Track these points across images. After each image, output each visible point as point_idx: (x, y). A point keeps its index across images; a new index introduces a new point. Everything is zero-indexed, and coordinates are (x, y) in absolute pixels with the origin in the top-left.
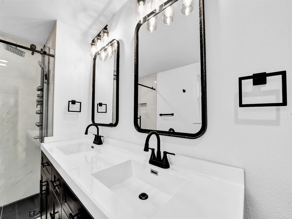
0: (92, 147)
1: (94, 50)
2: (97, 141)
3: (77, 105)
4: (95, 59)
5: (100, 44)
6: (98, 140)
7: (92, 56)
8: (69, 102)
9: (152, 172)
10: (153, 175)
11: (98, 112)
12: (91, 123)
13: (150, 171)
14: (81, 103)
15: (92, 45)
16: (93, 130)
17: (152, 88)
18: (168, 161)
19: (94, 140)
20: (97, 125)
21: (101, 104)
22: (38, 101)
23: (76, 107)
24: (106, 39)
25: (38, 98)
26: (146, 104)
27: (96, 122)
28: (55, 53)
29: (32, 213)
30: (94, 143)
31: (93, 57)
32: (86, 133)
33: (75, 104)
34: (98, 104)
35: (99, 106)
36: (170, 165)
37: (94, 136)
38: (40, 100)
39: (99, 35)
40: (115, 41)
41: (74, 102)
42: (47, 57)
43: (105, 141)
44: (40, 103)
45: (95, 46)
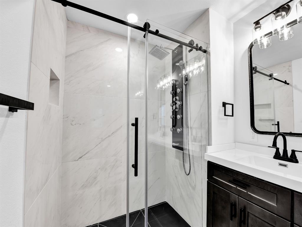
14: (233, 105)
17: (286, 82)
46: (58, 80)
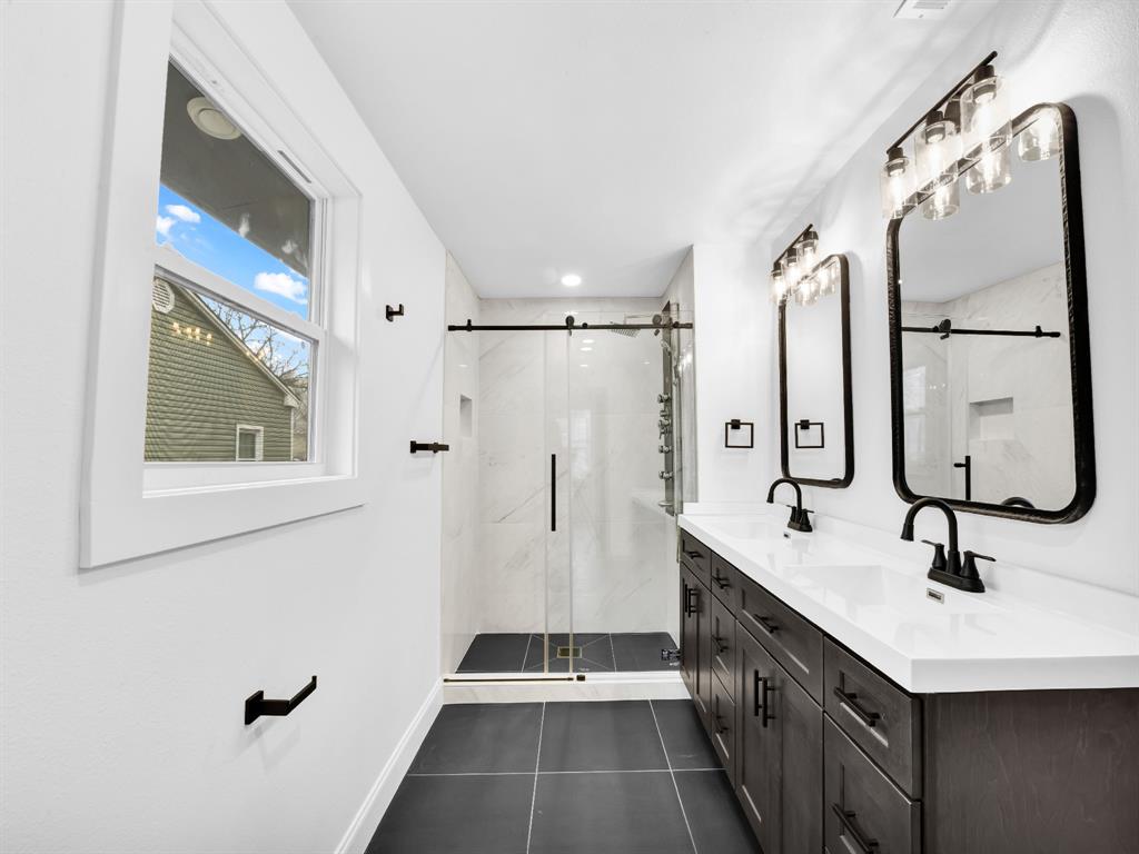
0: (786, 536)
1: (780, 287)
2: (798, 522)
3: (745, 430)
4: (782, 309)
5: (794, 272)
6: (800, 520)
7: (775, 302)
8: (727, 424)
9: (932, 595)
10: (933, 601)
11: (797, 447)
12: (781, 476)
13: (925, 593)
14: (752, 425)
15: (775, 275)
16: (786, 493)
17: (1039, 333)
18: (978, 575)
19: (789, 519)
20: (795, 483)
21: (805, 425)
22: (662, 426)
23: (741, 436)
24: (809, 259)
25: (662, 419)
26: (1010, 400)
27: (794, 473)
28: (693, 319)
29: (665, 653)
30: (790, 526)
31: (778, 304)
32: (771, 500)
33: (739, 428)
34: (796, 425)
35: (802, 428)
36: (986, 589)
37: (790, 509)
38: (667, 422)
39: (791, 252)
40: (836, 259)
41: (736, 425)
42: (675, 331)
43: (818, 526)
44: (667, 430)
45: (782, 276)
46: (469, 400)
